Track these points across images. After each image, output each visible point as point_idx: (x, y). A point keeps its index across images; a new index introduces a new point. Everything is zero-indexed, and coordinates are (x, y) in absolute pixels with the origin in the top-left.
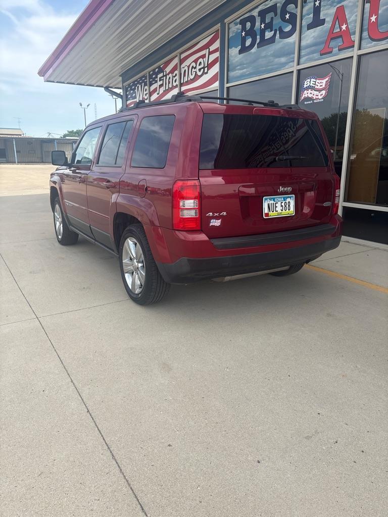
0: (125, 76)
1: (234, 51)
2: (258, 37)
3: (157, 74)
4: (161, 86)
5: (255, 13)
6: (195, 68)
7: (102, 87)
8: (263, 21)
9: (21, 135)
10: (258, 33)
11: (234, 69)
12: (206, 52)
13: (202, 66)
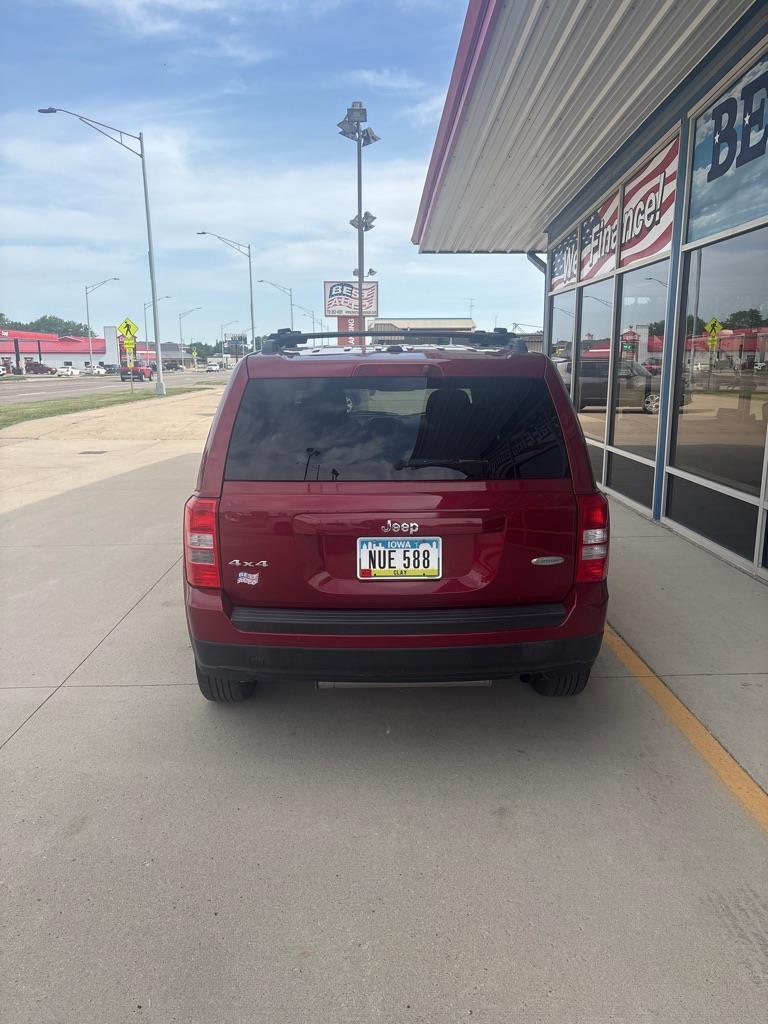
0: (552, 230)
1: (701, 174)
2: (739, 143)
3: (592, 226)
4: (595, 249)
5: (736, 93)
6: (643, 213)
7: (523, 252)
8: (747, 109)
9: (470, 329)
10: (739, 134)
11: (699, 214)
12: (659, 179)
13: (652, 209)
